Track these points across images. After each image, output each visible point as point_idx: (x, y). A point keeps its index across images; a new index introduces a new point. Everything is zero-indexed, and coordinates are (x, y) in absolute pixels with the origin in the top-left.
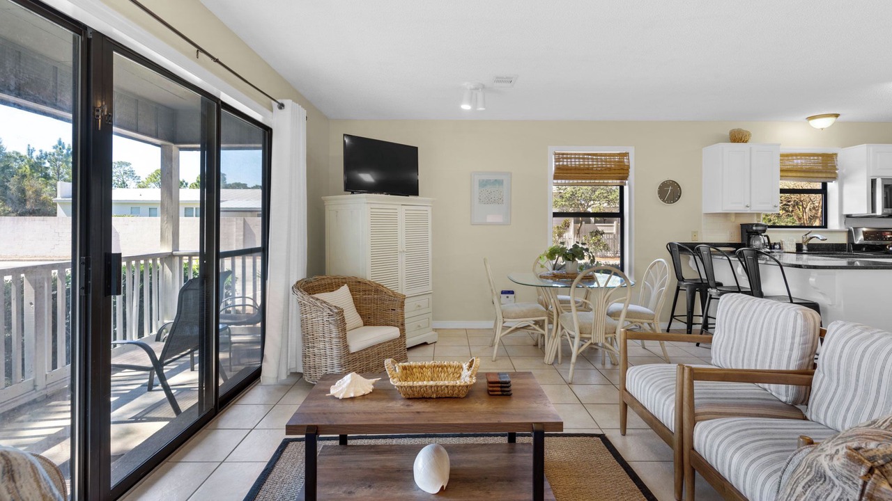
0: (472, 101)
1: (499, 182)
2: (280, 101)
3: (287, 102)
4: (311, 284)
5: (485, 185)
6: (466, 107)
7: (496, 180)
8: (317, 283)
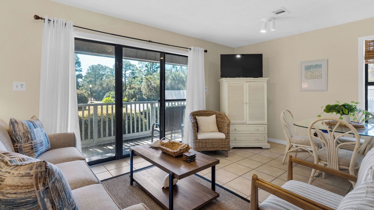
0: (265, 28)
1: (320, 66)
2: (190, 48)
3: (192, 48)
4: (201, 113)
5: (309, 69)
6: (263, 31)
7: (316, 65)
8: (204, 113)
